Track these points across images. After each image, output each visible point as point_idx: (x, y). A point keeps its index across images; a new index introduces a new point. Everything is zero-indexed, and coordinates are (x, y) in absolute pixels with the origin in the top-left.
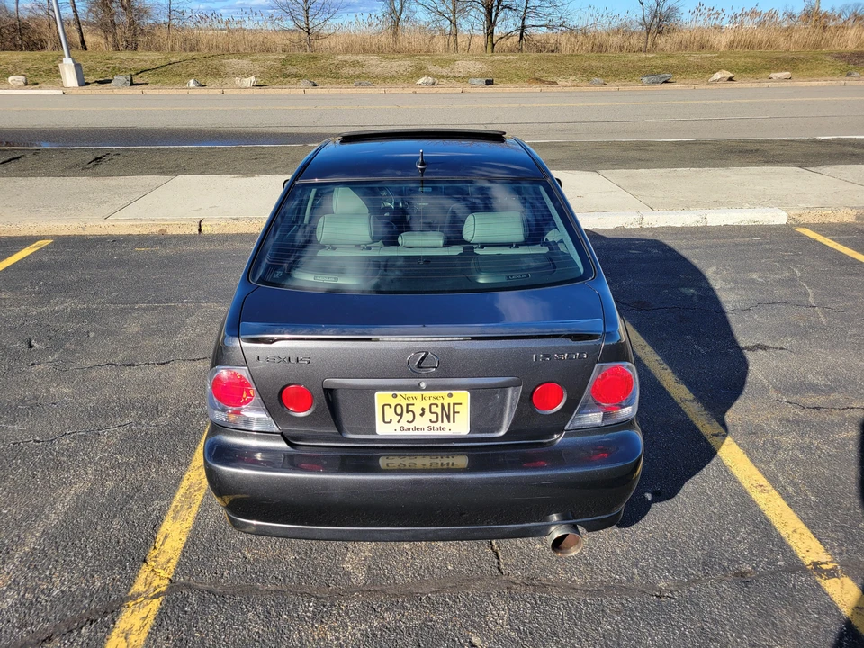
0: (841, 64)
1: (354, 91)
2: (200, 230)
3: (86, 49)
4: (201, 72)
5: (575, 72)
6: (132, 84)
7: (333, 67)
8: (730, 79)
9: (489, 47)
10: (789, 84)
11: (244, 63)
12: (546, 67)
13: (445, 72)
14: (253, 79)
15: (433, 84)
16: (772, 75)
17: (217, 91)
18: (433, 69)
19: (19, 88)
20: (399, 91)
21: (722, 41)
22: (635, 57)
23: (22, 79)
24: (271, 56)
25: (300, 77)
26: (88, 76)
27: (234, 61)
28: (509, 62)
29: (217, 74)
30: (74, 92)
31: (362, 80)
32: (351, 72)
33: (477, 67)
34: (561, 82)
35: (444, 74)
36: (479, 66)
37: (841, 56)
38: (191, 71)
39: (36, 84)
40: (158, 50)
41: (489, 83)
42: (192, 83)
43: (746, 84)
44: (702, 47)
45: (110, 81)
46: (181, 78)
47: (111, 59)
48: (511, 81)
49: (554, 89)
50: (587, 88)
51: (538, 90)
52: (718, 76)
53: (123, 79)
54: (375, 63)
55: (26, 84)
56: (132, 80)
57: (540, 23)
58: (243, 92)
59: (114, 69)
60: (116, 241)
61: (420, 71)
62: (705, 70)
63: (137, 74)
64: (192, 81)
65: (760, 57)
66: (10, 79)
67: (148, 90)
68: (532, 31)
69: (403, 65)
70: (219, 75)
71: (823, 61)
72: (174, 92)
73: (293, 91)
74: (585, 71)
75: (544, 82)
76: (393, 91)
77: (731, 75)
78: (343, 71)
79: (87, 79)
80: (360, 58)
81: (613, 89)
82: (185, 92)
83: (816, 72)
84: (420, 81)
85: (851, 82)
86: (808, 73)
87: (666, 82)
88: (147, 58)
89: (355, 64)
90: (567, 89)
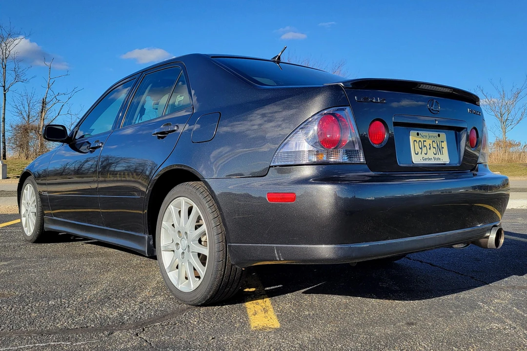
3: (5, 159)
26: (10, 173)
71: (518, 167)
79: (8, 175)
83: (516, 173)
86: (511, 174)
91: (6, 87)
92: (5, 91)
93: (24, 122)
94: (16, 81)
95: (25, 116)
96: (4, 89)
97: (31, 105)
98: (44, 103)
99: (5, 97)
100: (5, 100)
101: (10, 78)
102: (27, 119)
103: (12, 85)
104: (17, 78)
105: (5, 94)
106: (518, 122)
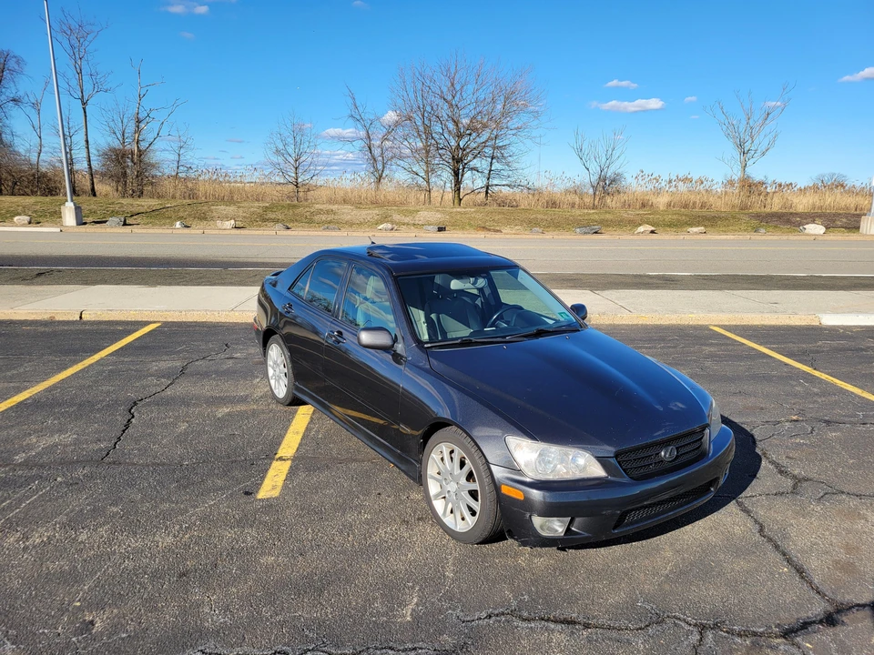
0: (755, 222)
1: (320, 233)
2: (81, 318)
3: (95, 195)
4: (190, 215)
5: (522, 222)
6: (125, 224)
7: (308, 213)
8: (652, 232)
9: (456, 201)
10: (702, 237)
11: (231, 209)
12: (496, 218)
13: (407, 220)
14: (233, 222)
15: (392, 229)
16: (690, 229)
17: (198, 232)
18: (397, 217)
19: (23, 225)
20: (361, 234)
21: (661, 201)
22: (578, 212)
23: (26, 219)
24: (256, 204)
25: (276, 221)
26: (88, 217)
27: (223, 207)
28: (465, 213)
29: (203, 217)
30: (71, 230)
31: (331, 226)
32: (324, 219)
33: (437, 217)
34: (506, 230)
35: (406, 221)
36: (439, 216)
37: (758, 216)
38: (181, 214)
39: (39, 223)
40: (159, 197)
41: (440, 229)
42: (178, 224)
43: (665, 237)
44: (643, 205)
45: (105, 222)
46: (171, 221)
47: (113, 203)
48: (463, 228)
49: (498, 235)
50: (528, 236)
51: (483, 236)
52: (641, 229)
53: (116, 219)
54: (347, 212)
55: (30, 223)
56: (125, 221)
57: (504, 183)
58: (221, 232)
59: (113, 211)
60: (12, 322)
61: (385, 219)
62: (634, 224)
63: (132, 216)
64: (178, 223)
65: (686, 215)
66: (16, 219)
67: (136, 230)
68: (496, 188)
69: (374, 213)
70: (205, 219)
71: (739, 219)
72: (160, 231)
73: (266, 233)
74: (530, 222)
75: (489, 230)
76: (355, 234)
77: (653, 229)
78: (316, 218)
79: (85, 220)
80: (335, 207)
81: (548, 237)
82: (170, 231)
83: (731, 228)
84: (381, 227)
85: (756, 237)
86: (724, 229)
87: (596, 233)
88: (146, 203)
89: (328, 212)
90: (508, 236)
91: (86, 98)
92: (84, 104)
93: (116, 144)
94: (96, 90)
95: (119, 136)
96: (82, 102)
97: (125, 121)
98: (139, 121)
99: (85, 112)
100: (86, 116)
101: (88, 87)
102: (121, 139)
103: (91, 96)
104: (97, 88)
105: (84, 109)
106: (763, 154)
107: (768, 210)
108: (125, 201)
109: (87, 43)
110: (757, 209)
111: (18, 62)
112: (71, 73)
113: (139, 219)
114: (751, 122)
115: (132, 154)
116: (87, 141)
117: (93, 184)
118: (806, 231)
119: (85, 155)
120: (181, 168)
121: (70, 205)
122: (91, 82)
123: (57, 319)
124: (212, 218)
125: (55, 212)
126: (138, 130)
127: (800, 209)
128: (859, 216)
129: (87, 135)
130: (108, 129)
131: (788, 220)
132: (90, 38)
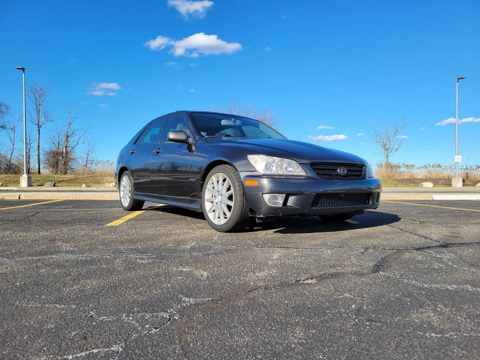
2: (19, 198)
3: (40, 174)
4: (91, 182)
6: (54, 186)
14: (114, 184)
17: (94, 189)
26: (35, 182)
27: (109, 178)
29: (98, 182)
30: (24, 189)
37: (397, 180)
38: (86, 181)
39: (7, 185)
40: (75, 174)
42: (84, 185)
45: (44, 185)
46: (80, 184)
47: (49, 177)
53: (50, 183)
55: (2, 186)
56: (55, 184)
58: (107, 188)
59: (49, 180)
63: (59, 182)
67: (60, 188)
70: (99, 183)
71: (387, 181)
72: (74, 188)
79: (33, 184)
82: (79, 189)
85: (397, 188)
88: (68, 176)
91: (40, 124)
92: (39, 127)
93: (55, 149)
94: (46, 120)
96: (38, 126)
97: (60, 137)
98: (68, 136)
99: (39, 132)
100: (39, 134)
101: (42, 119)
102: (57, 145)
103: (43, 124)
104: (47, 119)
105: (39, 130)
106: (396, 150)
107: (402, 178)
108: (56, 176)
109: (44, 98)
110: (396, 177)
111: (6, 108)
112: (34, 112)
113: (62, 184)
114: (388, 134)
115: (63, 153)
116: (39, 146)
117: (39, 169)
118: (424, 186)
119: (37, 153)
120: (88, 161)
121: (25, 176)
122: (44, 116)
123: (6, 199)
124: (103, 183)
125: (17, 181)
126: (67, 141)
127: (419, 177)
128: (451, 179)
129: (39, 143)
130: (50, 141)
131: (414, 181)
132: (45, 94)
